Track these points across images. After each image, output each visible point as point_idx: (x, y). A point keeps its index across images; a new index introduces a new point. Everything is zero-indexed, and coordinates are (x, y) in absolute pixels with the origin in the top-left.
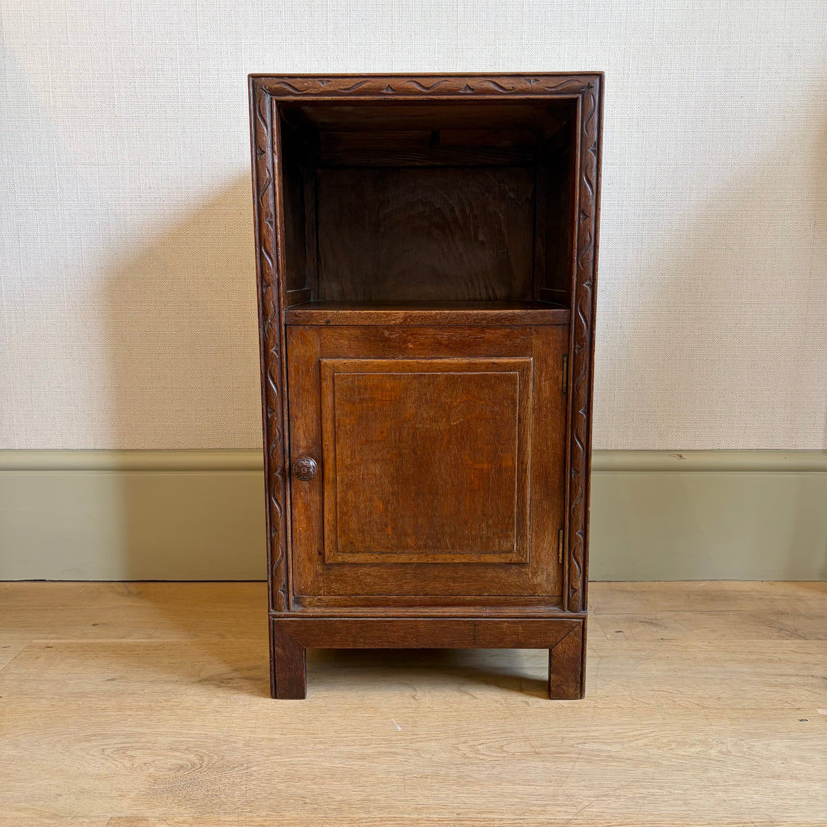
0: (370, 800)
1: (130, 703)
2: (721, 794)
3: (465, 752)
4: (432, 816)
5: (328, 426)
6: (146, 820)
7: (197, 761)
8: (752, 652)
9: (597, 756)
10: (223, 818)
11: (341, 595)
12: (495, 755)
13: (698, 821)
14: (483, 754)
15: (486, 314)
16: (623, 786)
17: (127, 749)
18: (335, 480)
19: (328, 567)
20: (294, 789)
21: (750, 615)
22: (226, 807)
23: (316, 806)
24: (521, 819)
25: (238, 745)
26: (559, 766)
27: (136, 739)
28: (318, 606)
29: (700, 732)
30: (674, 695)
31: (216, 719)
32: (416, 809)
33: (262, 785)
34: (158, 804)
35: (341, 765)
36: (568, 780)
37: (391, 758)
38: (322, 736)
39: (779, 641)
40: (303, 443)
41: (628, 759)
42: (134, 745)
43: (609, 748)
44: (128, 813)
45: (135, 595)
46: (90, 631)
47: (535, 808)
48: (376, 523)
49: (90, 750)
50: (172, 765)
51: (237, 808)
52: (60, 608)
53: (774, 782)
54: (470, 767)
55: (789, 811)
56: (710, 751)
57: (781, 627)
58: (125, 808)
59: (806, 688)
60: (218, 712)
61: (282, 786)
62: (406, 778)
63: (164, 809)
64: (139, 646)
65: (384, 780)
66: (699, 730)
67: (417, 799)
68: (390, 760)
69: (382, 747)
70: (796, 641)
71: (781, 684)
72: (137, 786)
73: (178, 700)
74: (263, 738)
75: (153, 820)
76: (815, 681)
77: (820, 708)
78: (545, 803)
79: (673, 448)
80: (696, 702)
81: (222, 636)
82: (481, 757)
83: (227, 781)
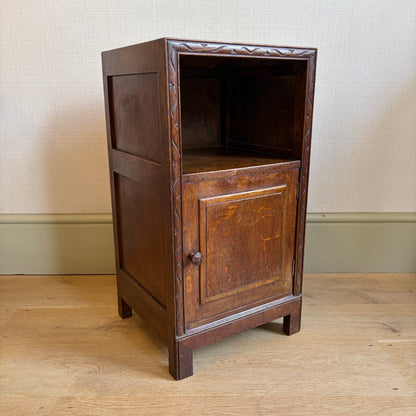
5: (203, 234)
6: (75, 398)
8: (352, 311)
9: (277, 365)
11: (207, 318)
18: (206, 261)
19: (202, 306)
21: (353, 291)
34: (80, 390)
39: (365, 305)
43: (283, 361)
44: (67, 395)
45: (67, 282)
46: (47, 302)
48: (224, 277)
49: (49, 364)
53: (355, 376)
56: (328, 362)
57: (367, 297)
59: (374, 329)
71: (363, 327)
75: (78, 398)
76: (379, 325)
77: (379, 339)
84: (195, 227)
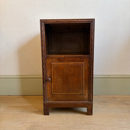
5: (52, 73)
7: (34, 125)
8: (120, 107)
11: (54, 99)
15: (77, 56)
18: (53, 82)
19: (52, 95)
27: (25, 121)
28: (51, 101)
30: (108, 114)
40: (48, 76)
48: (60, 88)
53: (123, 128)
57: (124, 103)
70: (127, 105)
84: (50, 71)
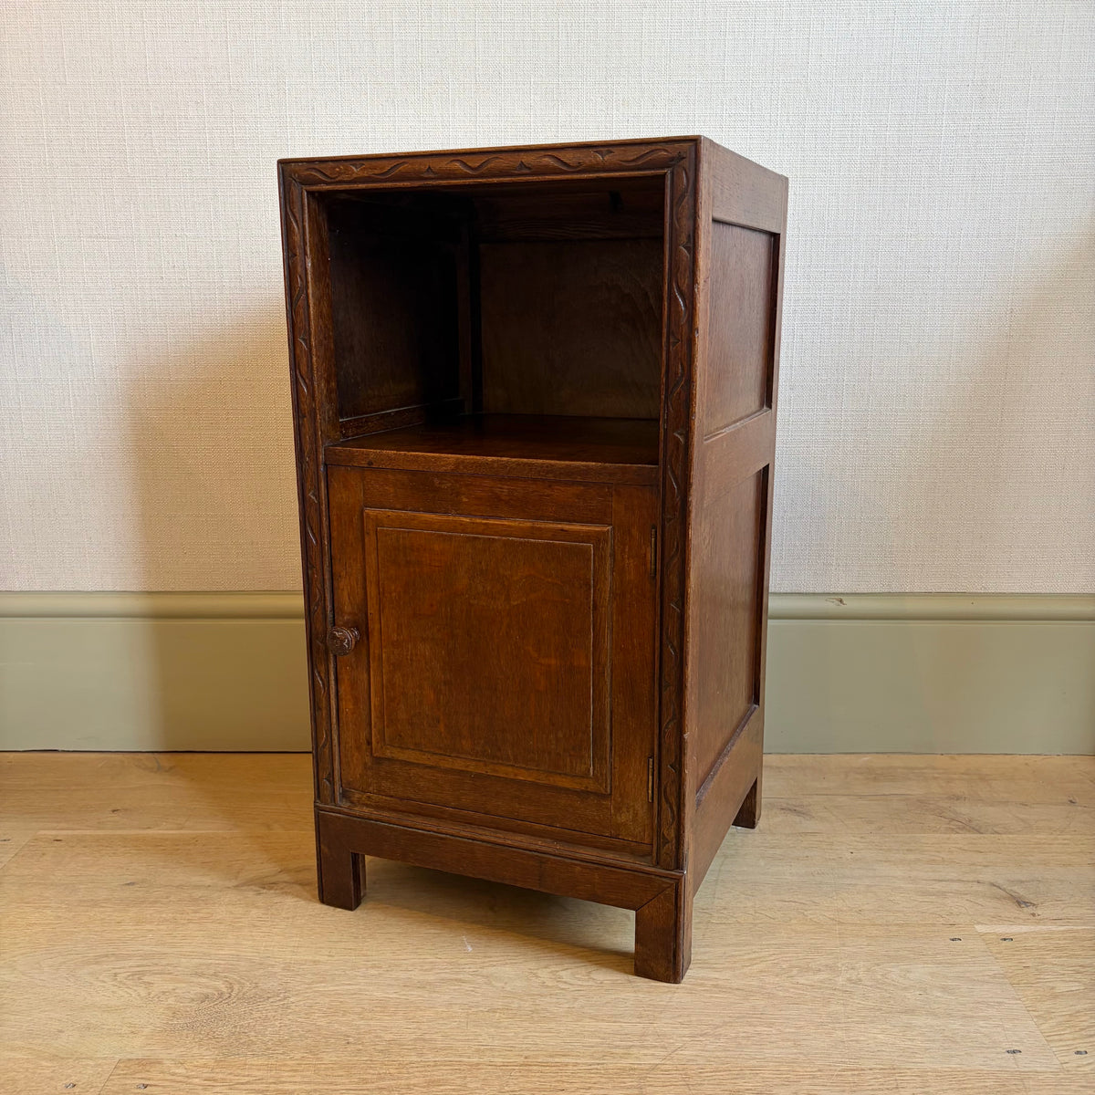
0: (424, 1040)
1: (151, 914)
2: (840, 1033)
3: (545, 980)
4: (496, 1060)
5: (372, 591)
6: (159, 1063)
7: (225, 990)
8: (911, 850)
9: (701, 985)
10: (250, 1061)
11: (392, 796)
12: (580, 983)
13: (807, 1067)
14: (565, 982)
15: (552, 465)
16: (725, 1023)
17: (143, 973)
18: (380, 658)
19: (378, 760)
20: (336, 1026)
21: (918, 801)
22: (255, 1047)
23: (360, 1047)
24: (598, 1064)
25: (276, 970)
26: (654, 998)
27: (155, 961)
28: (367, 806)
29: (828, 954)
30: (807, 907)
31: (251, 936)
32: (478, 1050)
33: (300, 1020)
34: (175, 1043)
35: (395, 996)
36: (662, 1015)
37: (457, 987)
38: (376, 958)
39: (948, 836)
40: (347, 608)
41: (737, 989)
42: (151, 968)
43: (716, 975)
44: (139, 1054)
45: (167, 771)
46: (109, 819)
47: (617, 1051)
48: (427, 716)
49: (100, 974)
50: (195, 994)
51: (268, 1049)
52: (74, 788)
53: (905, 1018)
54: (548, 999)
55: (917, 1056)
56: (836, 979)
57: (953, 816)
58: (136, 1048)
59: (968, 897)
60: (255, 926)
61: (322, 1022)
62: (470, 1011)
63: (182, 1049)
64: (167, 840)
65: (444, 1015)
66: (829, 952)
67: (480, 1038)
68: (454, 989)
69: (446, 973)
70: (968, 835)
71: (938, 892)
72: (151, 1021)
73: (208, 911)
74: (306, 960)
75: (168, 1063)
76: (981, 888)
77: (979, 923)
78: (631, 1044)
79: (832, 590)
80: (832, 916)
81: (268, 826)
82: (563, 986)
83: (259, 1015)
84: (355, 572)
